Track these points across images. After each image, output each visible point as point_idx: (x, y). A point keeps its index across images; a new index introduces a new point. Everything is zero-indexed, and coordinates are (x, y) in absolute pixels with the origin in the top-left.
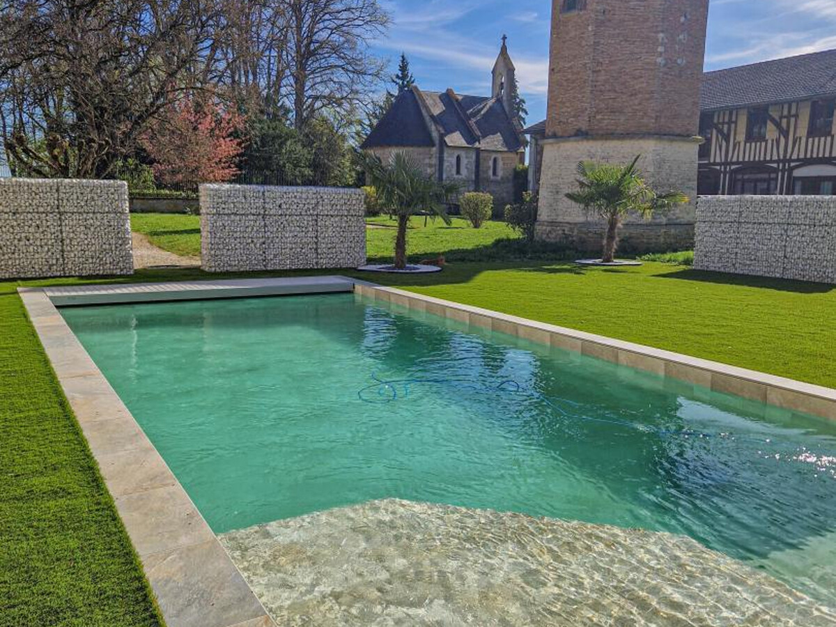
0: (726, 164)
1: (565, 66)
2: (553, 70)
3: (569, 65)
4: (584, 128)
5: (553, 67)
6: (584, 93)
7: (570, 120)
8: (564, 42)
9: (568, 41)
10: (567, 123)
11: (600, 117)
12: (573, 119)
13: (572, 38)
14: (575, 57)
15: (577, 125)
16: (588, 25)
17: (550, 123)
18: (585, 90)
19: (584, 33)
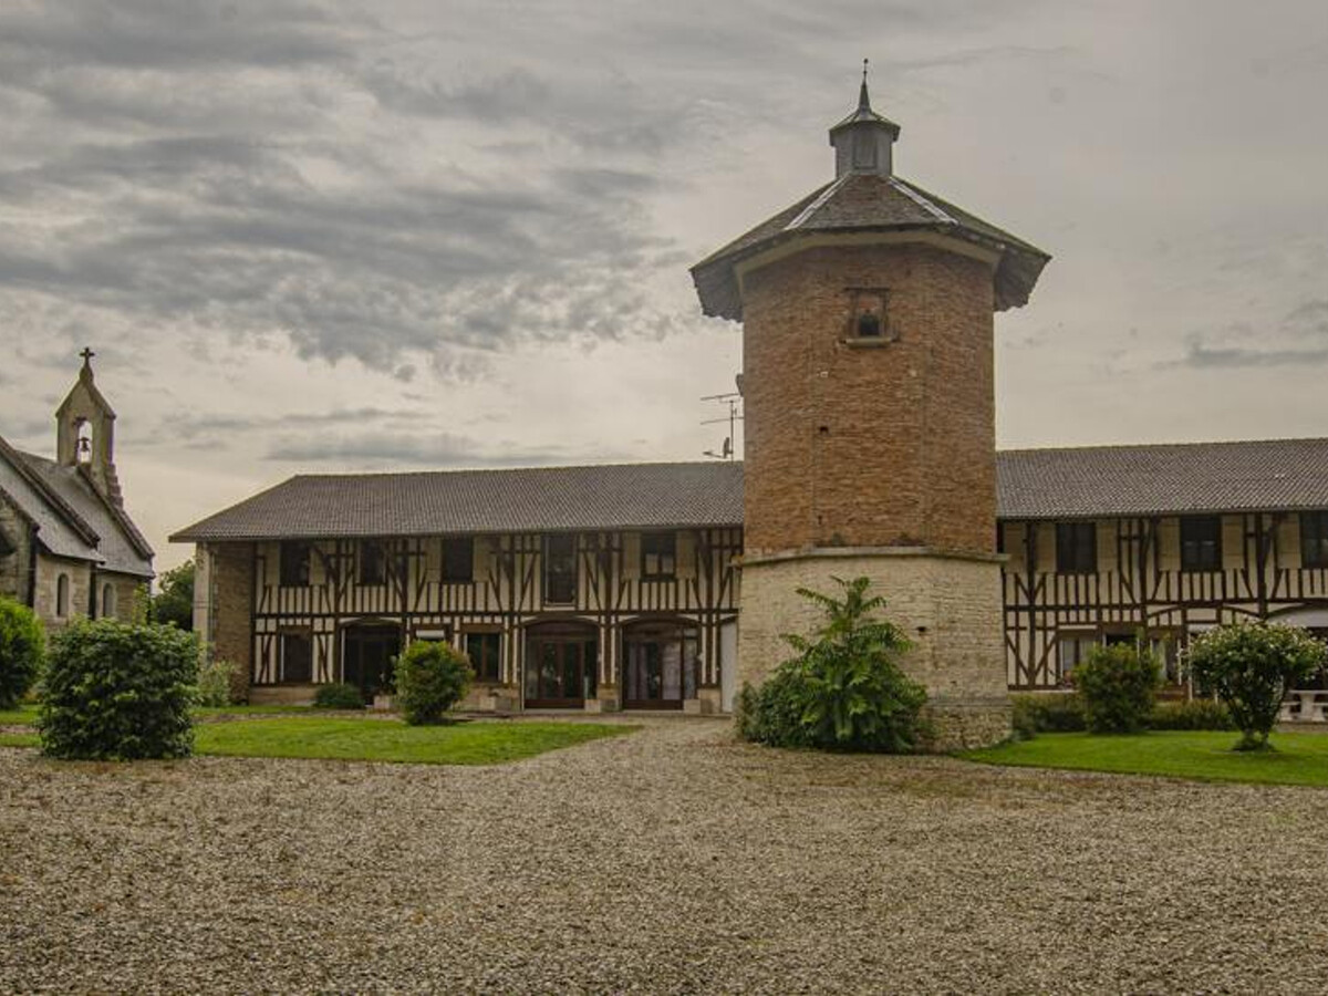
0: (608, 613)
1: (857, 424)
2: (824, 429)
3: (866, 425)
4: (914, 534)
5: (824, 424)
6: (908, 474)
7: (878, 518)
8: (851, 387)
9: (859, 385)
10: (870, 523)
11: (936, 517)
12: (885, 517)
13: (869, 383)
14: (880, 415)
15: (896, 527)
16: (908, 367)
17: (825, 520)
18: (910, 470)
19: (900, 379)
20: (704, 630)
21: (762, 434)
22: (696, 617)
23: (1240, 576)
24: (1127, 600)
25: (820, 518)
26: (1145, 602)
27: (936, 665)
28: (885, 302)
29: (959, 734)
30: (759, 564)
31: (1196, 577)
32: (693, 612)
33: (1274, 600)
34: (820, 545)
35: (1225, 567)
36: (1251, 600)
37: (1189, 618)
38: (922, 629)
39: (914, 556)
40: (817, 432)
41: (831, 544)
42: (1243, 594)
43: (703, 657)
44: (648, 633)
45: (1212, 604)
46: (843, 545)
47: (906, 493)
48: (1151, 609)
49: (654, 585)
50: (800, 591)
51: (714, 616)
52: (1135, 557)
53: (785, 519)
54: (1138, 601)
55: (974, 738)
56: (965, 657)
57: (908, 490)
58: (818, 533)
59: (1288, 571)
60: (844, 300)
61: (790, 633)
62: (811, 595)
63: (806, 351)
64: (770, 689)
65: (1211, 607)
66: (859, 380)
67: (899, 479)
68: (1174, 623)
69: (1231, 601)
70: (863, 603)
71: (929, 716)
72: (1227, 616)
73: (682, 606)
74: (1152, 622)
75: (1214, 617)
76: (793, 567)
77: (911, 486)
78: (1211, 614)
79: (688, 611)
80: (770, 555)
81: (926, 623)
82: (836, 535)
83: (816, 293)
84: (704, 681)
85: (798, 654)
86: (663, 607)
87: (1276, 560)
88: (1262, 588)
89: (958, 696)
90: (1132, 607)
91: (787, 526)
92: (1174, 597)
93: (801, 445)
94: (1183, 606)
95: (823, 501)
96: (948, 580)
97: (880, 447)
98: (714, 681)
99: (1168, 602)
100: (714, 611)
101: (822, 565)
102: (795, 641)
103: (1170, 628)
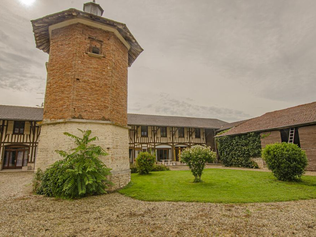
1: (90, 80)
2: (78, 79)
3: (93, 81)
4: (107, 117)
5: (78, 78)
6: (106, 98)
7: (95, 111)
8: (89, 68)
9: (91, 68)
10: (92, 112)
11: (113, 113)
12: (98, 111)
13: (95, 68)
14: (97, 78)
15: (101, 114)
16: (107, 66)
17: (76, 109)
18: (107, 97)
19: (104, 69)
20: (31, 148)
21: (54, 80)
22: (29, 144)
23: (151, 138)
24: (131, 142)
25: (74, 109)
26: (135, 143)
27: (112, 160)
28: (102, 45)
29: (118, 183)
30: (48, 124)
31: (144, 138)
32: (28, 143)
33: (156, 143)
34: (74, 118)
35: (148, 136)
36: (153, 143)
37: (142, 146)
38: (108, 148)
39: (106, 124)
40: (75, 80)
41: (78, 118)
42: (151, 142)
43: (30, 155)
44: (13, 148)
45: (146, 143)
46: (82, 119)
47: (105, 104)
48: (136, 144)
49: (17, 136)
50: (65, 133)
51: (34, 144)
52: (133, 134)
53: (61, 108)
54: (133, 142)
55: (122, 183)
56: (120, 158)
57: (106, 103)
58: (73, 114)
59: (158, 138)
60: (88, 41)
61: (60, 150)
62: (70, 135)
63: (73, 54)
64: (49, 172)
65: (146, 144)
66: (91, 66)
67: (103, 99)
68: (140, 147)
69: (149, 143)
70: (89, 139)
71: (110, 178)
72: (149, 145)
73: (25, 141)
74: (136, 147)
75: (147, 146)
76: (63, 125)
77: (106, 102)
78: (146, 145)
79: (26, 143)
80: (53, 121)
81: (110, 146)
82: (80, 115)
83: (78, 37)
84: (30, 161)
85: (63, 158)
86: (19, 141)
87: (157, 136)
88: (154, 140)
89: (118, 170)
90: (132, 144)
91: (61, 111)
92: (140, 142)
93: (69, 84)
94: (141, 144)
95: (76, 103)
96: (116, 133)
97: (97, 88)
98: (33, 161)
99: (139, 143)
100: (35, 143)
101: (74, 125)
102: (61, 153)
103: (139, 148)
